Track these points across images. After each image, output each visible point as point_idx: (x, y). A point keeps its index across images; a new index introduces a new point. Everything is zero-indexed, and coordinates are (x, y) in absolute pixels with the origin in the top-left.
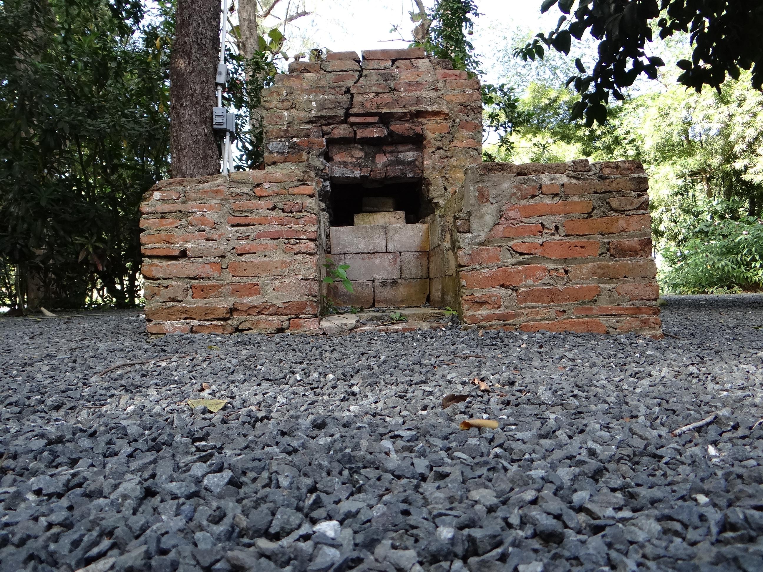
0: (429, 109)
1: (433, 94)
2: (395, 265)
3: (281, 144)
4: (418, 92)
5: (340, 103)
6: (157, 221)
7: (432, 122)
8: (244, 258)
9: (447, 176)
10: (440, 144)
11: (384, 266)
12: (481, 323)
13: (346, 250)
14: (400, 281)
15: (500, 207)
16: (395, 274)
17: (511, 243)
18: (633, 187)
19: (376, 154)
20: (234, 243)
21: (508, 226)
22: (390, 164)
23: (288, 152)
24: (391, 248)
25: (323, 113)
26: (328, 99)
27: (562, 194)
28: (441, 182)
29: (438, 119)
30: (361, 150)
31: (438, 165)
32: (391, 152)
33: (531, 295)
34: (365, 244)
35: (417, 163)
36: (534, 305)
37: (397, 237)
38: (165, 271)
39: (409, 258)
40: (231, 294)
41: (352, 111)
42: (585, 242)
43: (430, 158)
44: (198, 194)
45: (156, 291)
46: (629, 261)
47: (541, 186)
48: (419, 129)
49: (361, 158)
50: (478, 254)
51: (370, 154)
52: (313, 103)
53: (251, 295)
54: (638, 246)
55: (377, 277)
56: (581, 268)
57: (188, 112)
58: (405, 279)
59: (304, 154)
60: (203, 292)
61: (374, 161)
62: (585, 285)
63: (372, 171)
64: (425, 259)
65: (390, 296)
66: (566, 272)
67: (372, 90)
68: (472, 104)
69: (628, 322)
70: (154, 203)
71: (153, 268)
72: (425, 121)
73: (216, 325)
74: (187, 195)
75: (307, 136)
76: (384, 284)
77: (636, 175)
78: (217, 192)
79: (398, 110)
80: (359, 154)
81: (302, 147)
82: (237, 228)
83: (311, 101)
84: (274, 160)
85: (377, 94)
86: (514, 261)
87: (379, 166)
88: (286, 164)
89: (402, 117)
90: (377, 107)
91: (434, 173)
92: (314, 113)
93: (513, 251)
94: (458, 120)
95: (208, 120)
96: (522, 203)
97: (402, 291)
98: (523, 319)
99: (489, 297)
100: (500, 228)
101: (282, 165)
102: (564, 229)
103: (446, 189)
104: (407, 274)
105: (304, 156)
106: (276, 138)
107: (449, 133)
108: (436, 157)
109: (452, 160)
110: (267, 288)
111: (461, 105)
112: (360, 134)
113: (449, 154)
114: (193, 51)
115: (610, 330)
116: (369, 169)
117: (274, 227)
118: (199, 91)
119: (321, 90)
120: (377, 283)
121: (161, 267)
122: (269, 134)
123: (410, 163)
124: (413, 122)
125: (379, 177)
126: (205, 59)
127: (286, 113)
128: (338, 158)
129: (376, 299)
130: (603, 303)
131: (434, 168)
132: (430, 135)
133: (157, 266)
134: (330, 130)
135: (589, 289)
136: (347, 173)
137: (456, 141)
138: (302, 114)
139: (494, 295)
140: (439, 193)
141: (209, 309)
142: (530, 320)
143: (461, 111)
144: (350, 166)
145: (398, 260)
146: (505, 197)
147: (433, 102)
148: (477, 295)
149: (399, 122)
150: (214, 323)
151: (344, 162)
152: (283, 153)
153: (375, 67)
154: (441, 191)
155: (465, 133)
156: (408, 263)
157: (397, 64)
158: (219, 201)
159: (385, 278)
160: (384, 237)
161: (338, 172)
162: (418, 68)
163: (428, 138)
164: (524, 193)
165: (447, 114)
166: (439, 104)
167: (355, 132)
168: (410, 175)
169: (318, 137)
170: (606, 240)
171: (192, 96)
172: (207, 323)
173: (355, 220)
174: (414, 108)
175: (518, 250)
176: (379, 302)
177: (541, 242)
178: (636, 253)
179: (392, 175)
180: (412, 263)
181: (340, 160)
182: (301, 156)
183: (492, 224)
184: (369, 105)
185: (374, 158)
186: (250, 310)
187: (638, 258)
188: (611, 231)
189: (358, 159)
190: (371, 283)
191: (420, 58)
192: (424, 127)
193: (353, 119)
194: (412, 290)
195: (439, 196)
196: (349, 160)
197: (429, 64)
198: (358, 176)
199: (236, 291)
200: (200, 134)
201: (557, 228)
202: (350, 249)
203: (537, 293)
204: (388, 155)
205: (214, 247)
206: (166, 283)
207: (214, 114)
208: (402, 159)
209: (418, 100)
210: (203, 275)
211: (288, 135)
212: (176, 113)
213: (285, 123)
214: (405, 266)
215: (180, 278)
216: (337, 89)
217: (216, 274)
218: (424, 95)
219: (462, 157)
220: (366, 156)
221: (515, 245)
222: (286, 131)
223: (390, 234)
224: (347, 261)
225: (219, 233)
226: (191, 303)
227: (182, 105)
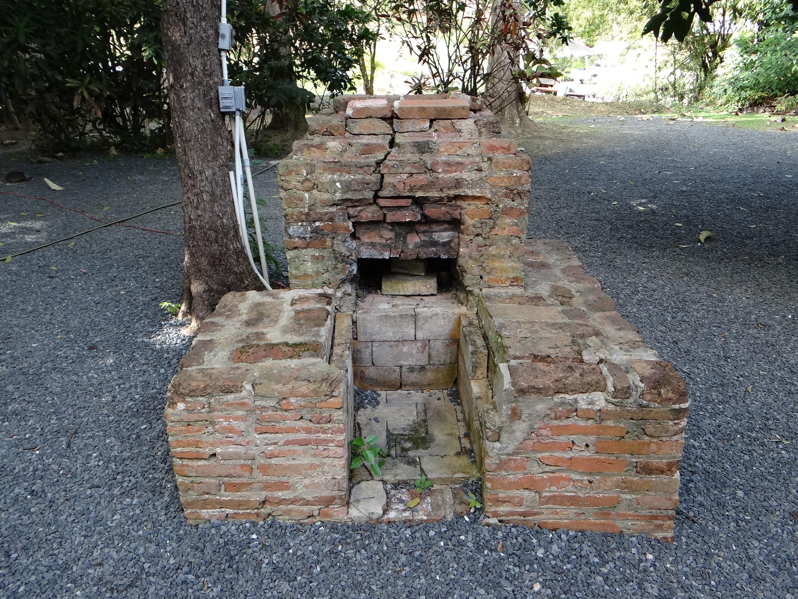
0: (470, 194)
1: (475, 176)
2: (423, 352)
3: (302, 229)
4: (458, 173)
5: (368, 184)
6: (184, 428)
7: (472, 207)
8: (274, 461)
9: (484, 265)
10: (479, 231)
11: (412, 354)
12: (502, 518)
13: (374, 338)
14: (428, 367)
15: (531, 425)
16: (423, 361)
17: (539, 455)
18: (671, 417)
19: (407, 234)
20: (263, 448)
21: (538, 442)
22: (424, 245)
23: (310, 237)
24: (420, 336)
25: (349, 196)
26: (354, 180)
27: (597, 419)
28: (477, 271)
29: (479, 203)
30: (391, 230)
31: (475, 254)
32: (424, 232)
33: (552, 499)
34: (393, 333)
35: (452, 244)
36: (555, 506)
37: (427, 326)
38: (197, 470)
39: (439, 346)
40: (263, 489)
41: (382, 193)
42: (613, 460)
43: (467, 247)
44: (223, 407)
45: (190, 487)
46: (653, 478)
47: (576, 410)
48: (456, 214)
49: (391, 239)
50: (505, 463)
51: (401, 234)
52: (338, 184)
53: (281, 490)
54: (665, 467)
55: (405, 363)
56: (606, 481)
57: (190, 95)
58: (434, 365)
59: (328, 239)
60: (236, 487)
61: (404, 242)
62: (606, 495)
63: (402, 252)
64: (455, 347)
65: (417, 380)
66: (590, 482)
67: (405, 171)
68: (520, 188)
69: (642, 526)
70: (179, 413)
71: (184, 468)
72: (464, 204)
73: (250, 513)
74: (212, 406)
75: (331, 219)
76: (411, 369)
77: (677, 406)
78: (243, 404)
79: (434, 194)
80: (388, 234)
81: (326, 231)
82: (265, 436)
83: (335, 182)
84: (296, 245)
85: (411, 174)
86: (540, 470)
87: (411, 246)
88: (309, 250)
89: (439, 201)
90: (411, 190)
91: (470, 262)
92: (338, 196)
93: (540, 462)
94: (501, 206)
95: (214, 102)
96: (555, 423)
97: (429, 376)
98: (542, 516)
99: (513, 497)
100: (531, 443)
101: (304, 251)
102: (594, 447)
103: (481, 277)
104: (435, 361)
105: (329, 242)
106: (297, 221)
107: (490, 218)
108: (474, 246)
109: (491, 249)
110: (297, 485)
111: (507, 188)
112: (391, 217)
113: (488, 242)
114: (188, 15)
115: (624, 530)
116: (400, 250)
117: (303, 436)
118: (200, 67)
119: (347, 169)
120: (404, 369)
121: (193, 468)
122: (289, 217)
123: (445, 244)
124: (451, 206)
125: (410, 258)
126: (203, 24)
127: (307, 195)
128: (365, 239)
129: (403, 383)
130: (622, 509)
131: (470, 257)
132: (469, 221)
133: (189, 466)
134: (356, 213)
135: (610, 498)
136: (376, 255)
137: (497, 228)
138: (325, 196)
139: (517, 497)
140: (474, 281)
141: (242, 501)
142: (549, 519)
143: (506, 196)
144: (378, 246)
145: (427, 348)
146: (538, 416)
147: (474, 184)
148: (500, 495)
149: (435, 205)
150: (248, 511)
151: (372, 243)
152: (305, 238)
153: (410, 129)
154: (476, 280)
155: (508, 220)
156: (437, 350)
157: (435, 125)
158: (245, 413)
159: (412, 364)
160: (413, 326)
161: (366, 253)
162: (460, 131)
163: (467, 224)
164: (558, 414)
165: (490, 200)
166: (481, 188)
167: (385, 214)
168: (444, 257)
169: (344, 220)
170: (634, 460)
171: (192, 74)
172: (241, 512)
173: (383, 287)
174: (452, 193)
175: (546, 462)
176: (406, 385)
177: (569, 457)
178: (662, 472)
179: (424, 256)
180: (441, 350)
181: (367, 241)
182: (325, 242)
183: (522, 440)
184: (401, 186)
185: (405, 238)
186: (280, 502)
187: (663, 476)
188: (641, 452)
189: (387, 240)
190: (398, 369)
191: (464, 119)
192: (463, 211)
193: (382, 202)
194: (440, 375)
195: (473, 285)
196: (377, 240)
197: (473, 126)
198: (387, 258)
199: (267, 486)
200: (206, 121)
201: (587, 446)
202: (377, 337)
203: (559, 499)
204: (421, 235)
205: (243, 452)
206: (198, 480)
207: (221, 96)
208: (436, 239)
209: (458, 183)
210: (234, 475)
211: (309, 218)
212: (175, 94)
213: (307, 206)
214: (434, 353)
215: (212, 477)
216: (366, 168)
217: (247, 474)
218: (464, 177)
219: (502, 245)
220: (396, 236)
221: (543, 457)
222: (307, 214)
223: (419, 323)
224: (374, 349)
225: (247, 440)
226: (224, 496)
227: (182, 86)
